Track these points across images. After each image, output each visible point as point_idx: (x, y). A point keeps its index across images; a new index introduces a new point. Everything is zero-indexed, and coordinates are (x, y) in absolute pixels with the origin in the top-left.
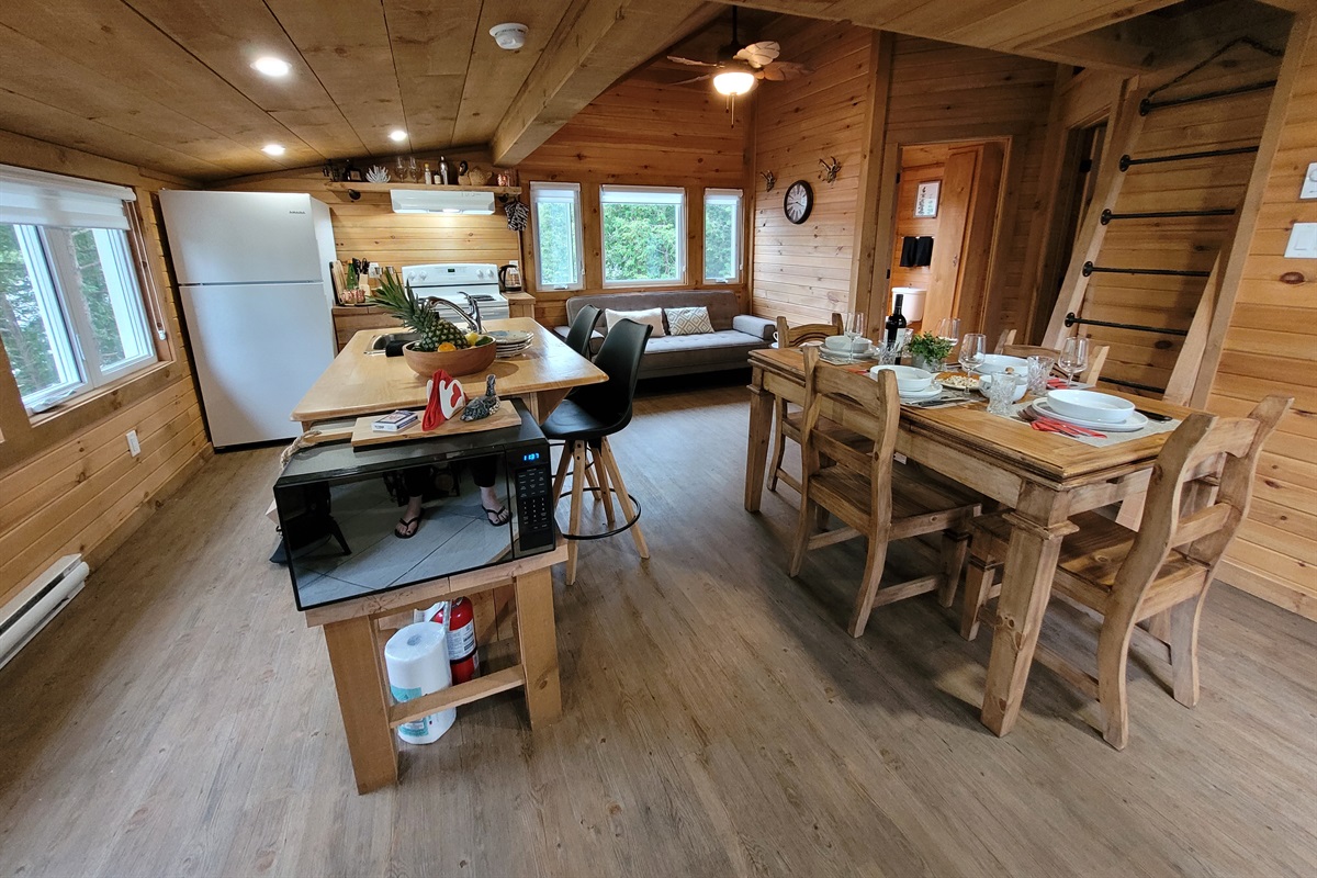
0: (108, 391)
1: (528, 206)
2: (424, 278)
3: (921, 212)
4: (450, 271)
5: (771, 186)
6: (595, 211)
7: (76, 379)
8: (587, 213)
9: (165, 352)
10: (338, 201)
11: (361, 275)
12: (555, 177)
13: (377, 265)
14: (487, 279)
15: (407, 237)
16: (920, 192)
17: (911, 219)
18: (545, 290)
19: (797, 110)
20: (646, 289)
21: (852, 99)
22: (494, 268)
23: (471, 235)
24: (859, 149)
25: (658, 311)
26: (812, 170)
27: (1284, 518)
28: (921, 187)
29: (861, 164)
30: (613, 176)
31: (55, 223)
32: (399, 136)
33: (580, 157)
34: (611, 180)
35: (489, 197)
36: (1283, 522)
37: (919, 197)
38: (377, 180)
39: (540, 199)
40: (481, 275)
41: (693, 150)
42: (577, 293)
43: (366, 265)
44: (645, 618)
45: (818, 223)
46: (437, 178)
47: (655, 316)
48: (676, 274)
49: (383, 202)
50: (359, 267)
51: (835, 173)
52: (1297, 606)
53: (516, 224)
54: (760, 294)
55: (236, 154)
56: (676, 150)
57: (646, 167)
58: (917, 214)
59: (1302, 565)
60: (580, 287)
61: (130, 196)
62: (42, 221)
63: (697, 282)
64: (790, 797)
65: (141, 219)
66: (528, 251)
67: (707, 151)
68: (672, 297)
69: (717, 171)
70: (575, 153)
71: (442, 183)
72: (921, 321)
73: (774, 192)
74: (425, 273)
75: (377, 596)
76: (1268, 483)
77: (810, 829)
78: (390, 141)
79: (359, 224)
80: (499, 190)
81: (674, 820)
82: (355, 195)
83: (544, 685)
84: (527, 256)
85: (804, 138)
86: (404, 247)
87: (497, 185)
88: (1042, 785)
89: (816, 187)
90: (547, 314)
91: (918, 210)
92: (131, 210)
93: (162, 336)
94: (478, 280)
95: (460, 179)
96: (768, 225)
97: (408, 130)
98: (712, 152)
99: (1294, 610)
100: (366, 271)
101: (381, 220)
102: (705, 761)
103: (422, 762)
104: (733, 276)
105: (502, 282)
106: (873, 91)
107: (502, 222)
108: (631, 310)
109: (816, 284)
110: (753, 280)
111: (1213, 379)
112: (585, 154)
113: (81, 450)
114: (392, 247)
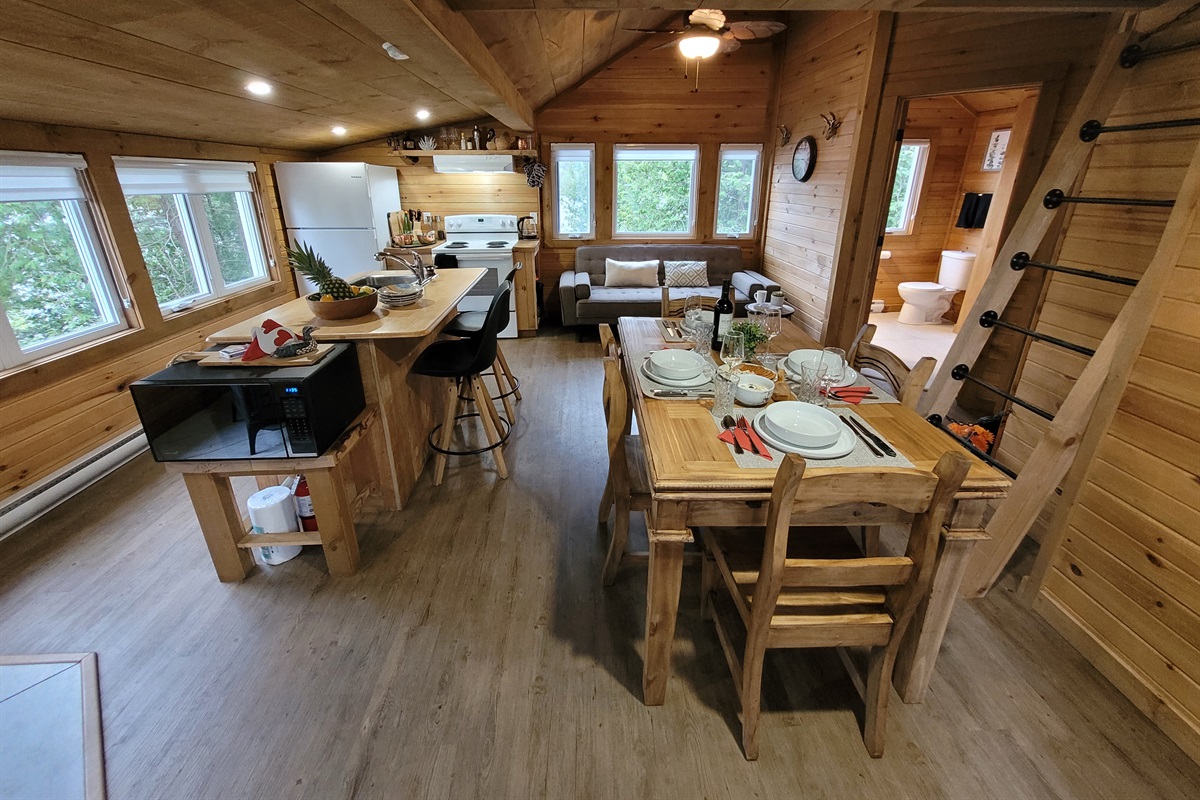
0: (222, 300)
1: (548, 166)
2: (460, 226)
3: (990, 165)
4: (480, 220)
5: (786, 141)
6: (607, 168)
7: (207, 292)
8: (599, 170)
9: (275, 275)
10: (404, 164)
11: (415, 222)
12: (572, 138)
13: (429, 214)
14: (509, 228)
15: (452, 192)
16: (993, 141)
17: (978, 173)
18: (561, 238)
19: (813, 60)
20: (653, 242)
21: (857, 47)
22: (515, 219)
23: (500, 190)
24: (856, 104)
25: (656, 263)
26: (818, 127)
27: (1159, 604)
28: (995, 135)
29: (856, 121)
30: (627, 135)
31: (194, 192)
32: (423, 115)
33: (596, 119)
34: (623, 139)
35: (508, 159)
36: (1157, 608)
37: (991, 146)
38: (426, 147)
39: (561, 158)
40: (504, 224)
41: (709, 106)
42: (588, 242)
43: (419, 214)
44: (463, 524)
45: (818, 182)
46: (469, 145)
47: (650, 268)
48: (684, 228)
49: (429, 163)
50: (414, 215)
51: (835, 129)
52: (1154, 713)
53: (534, 182)
54: (770, 251)
55: (315, 135)
56: (692, 107)
57: (660, 125)
58: (985, 167)
59: (1171, 668)
60: (593, 237)
61: (252, 168)
62: (186, 191)
63: (705, 236)
64: (443, 680)
65: (259, 184)
66: (547, 204)
67: (726, 106)
68: (674, 250)
69: (735, 125)
70: (592, 115)
71: (474, 148)
72: (964, 292)
73: (788, 147)
74: (460, 222)
75: (207, 463)
76: (1151, 557)
77: (436, 706)
78: (415, 119)
79: (417, 182)
80: (516, 153)
81: (361, 663)
82: (415, 159)
83: (335, 549)
84: (546, 209)
85: (816, 90)
86: (449, 200)
87: (517, 148)
88: (642, 753)
89: (820, 143)
90: (561, 259)
91: (987, 162)
92: (255, 179)
93: (272, 264)
94: (500, 228)
95: (488, 145)
96: (783, 180)
97: (430, 111)
98: (731, 106)
99: (1150, 716)
100: (418, 219)
101: (430, 179)
102: (411, 635)
103: (263, 574)
104: (747, 232)
105: (520, 231)
106: (874, 38)
107: (523, 178)
108: (632, 260)
109: (809, 246)
110: (765, 236)
111: (1112, 416)
112: (600, 116)
113: (200, 337)
114: (440, 200)
